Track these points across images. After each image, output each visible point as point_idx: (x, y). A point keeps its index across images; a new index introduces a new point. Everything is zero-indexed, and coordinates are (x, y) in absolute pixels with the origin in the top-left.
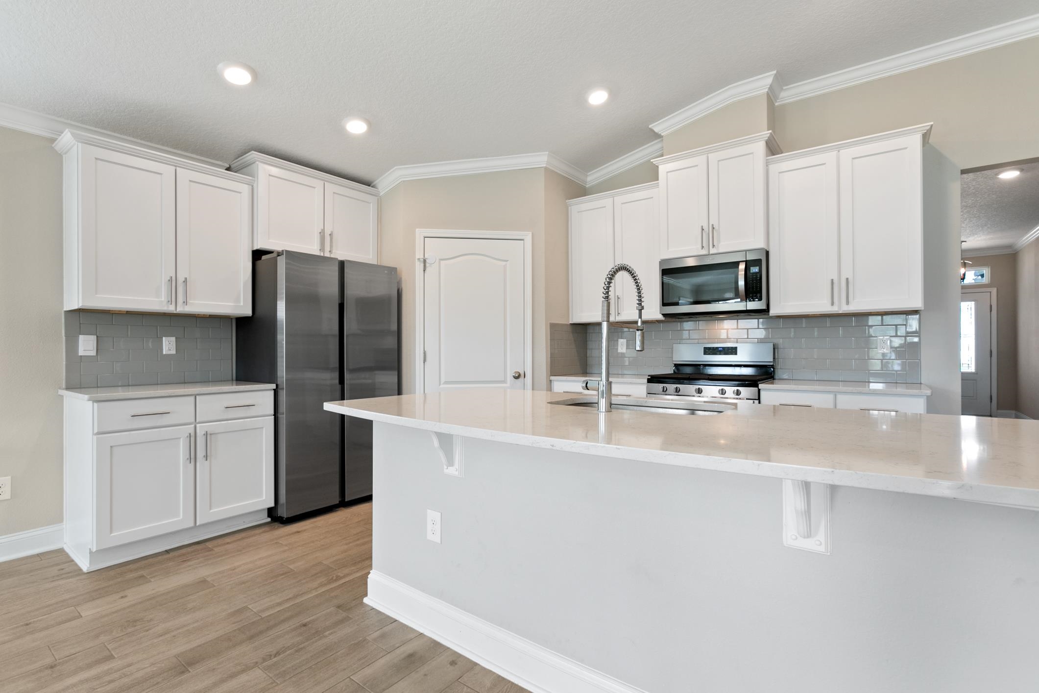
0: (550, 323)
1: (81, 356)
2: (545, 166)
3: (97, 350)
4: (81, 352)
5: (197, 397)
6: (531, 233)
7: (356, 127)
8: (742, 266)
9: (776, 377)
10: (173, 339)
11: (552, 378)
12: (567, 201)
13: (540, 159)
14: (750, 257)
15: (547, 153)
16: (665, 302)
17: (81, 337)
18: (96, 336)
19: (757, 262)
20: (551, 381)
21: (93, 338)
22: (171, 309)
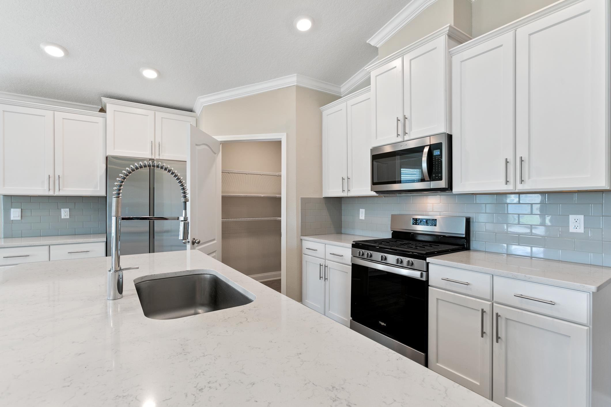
0: (301, 198)
1: (12, 220)
2: (296, 84)
3: (21, 216)
4: (12, 218)
5: (51, 246)
6: (286, 133)
7: (150, 74)
8: (426, 150)
9: (471, 248)
10: (68, 210)
11: (303, 238)
12: (320, 108)
13: (291, 80)
14: (434, 141)
15: (296, 74)
16: (374, 182)
17: (12, 210)
18: (20, 209)
19: (439, 146)
20: (301, 240)
21: (19, 210)
22: (51, 193)
